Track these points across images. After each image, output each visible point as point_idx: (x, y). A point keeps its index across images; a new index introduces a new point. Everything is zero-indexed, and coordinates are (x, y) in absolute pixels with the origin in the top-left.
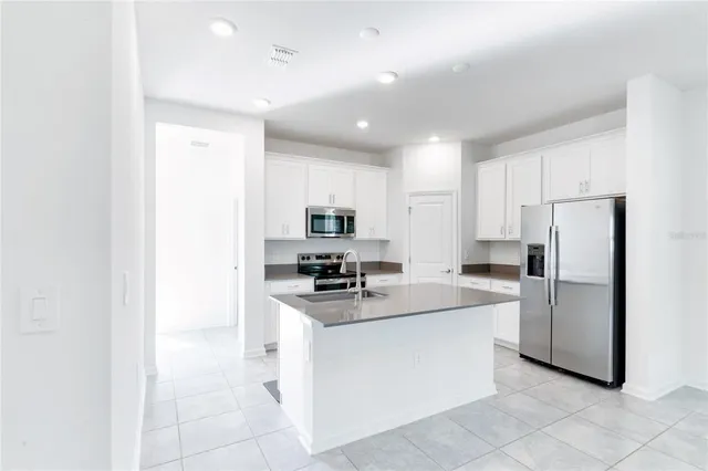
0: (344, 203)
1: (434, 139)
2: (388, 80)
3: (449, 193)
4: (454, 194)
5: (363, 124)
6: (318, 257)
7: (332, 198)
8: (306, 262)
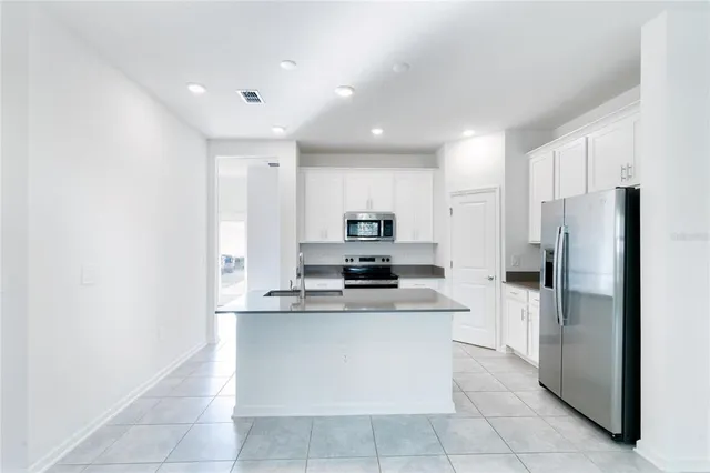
0: (383, 207)
1: (468, 133)
2: (347, 93)
3: (491, 191)
4: (498, 191)
5: (377, 132)
6: (361, 260)
7: (370, 203)
8: (349, 263)
